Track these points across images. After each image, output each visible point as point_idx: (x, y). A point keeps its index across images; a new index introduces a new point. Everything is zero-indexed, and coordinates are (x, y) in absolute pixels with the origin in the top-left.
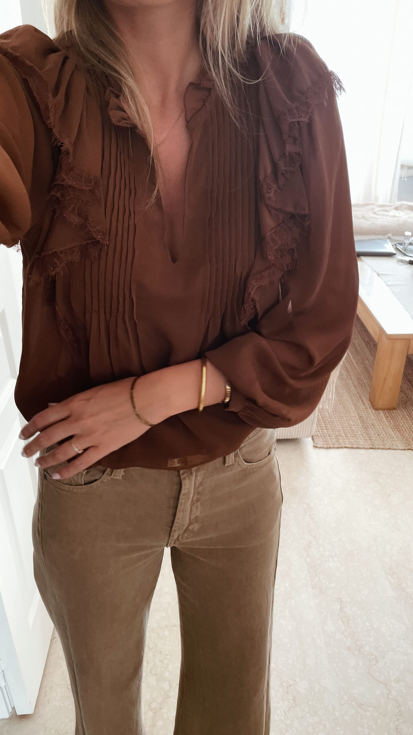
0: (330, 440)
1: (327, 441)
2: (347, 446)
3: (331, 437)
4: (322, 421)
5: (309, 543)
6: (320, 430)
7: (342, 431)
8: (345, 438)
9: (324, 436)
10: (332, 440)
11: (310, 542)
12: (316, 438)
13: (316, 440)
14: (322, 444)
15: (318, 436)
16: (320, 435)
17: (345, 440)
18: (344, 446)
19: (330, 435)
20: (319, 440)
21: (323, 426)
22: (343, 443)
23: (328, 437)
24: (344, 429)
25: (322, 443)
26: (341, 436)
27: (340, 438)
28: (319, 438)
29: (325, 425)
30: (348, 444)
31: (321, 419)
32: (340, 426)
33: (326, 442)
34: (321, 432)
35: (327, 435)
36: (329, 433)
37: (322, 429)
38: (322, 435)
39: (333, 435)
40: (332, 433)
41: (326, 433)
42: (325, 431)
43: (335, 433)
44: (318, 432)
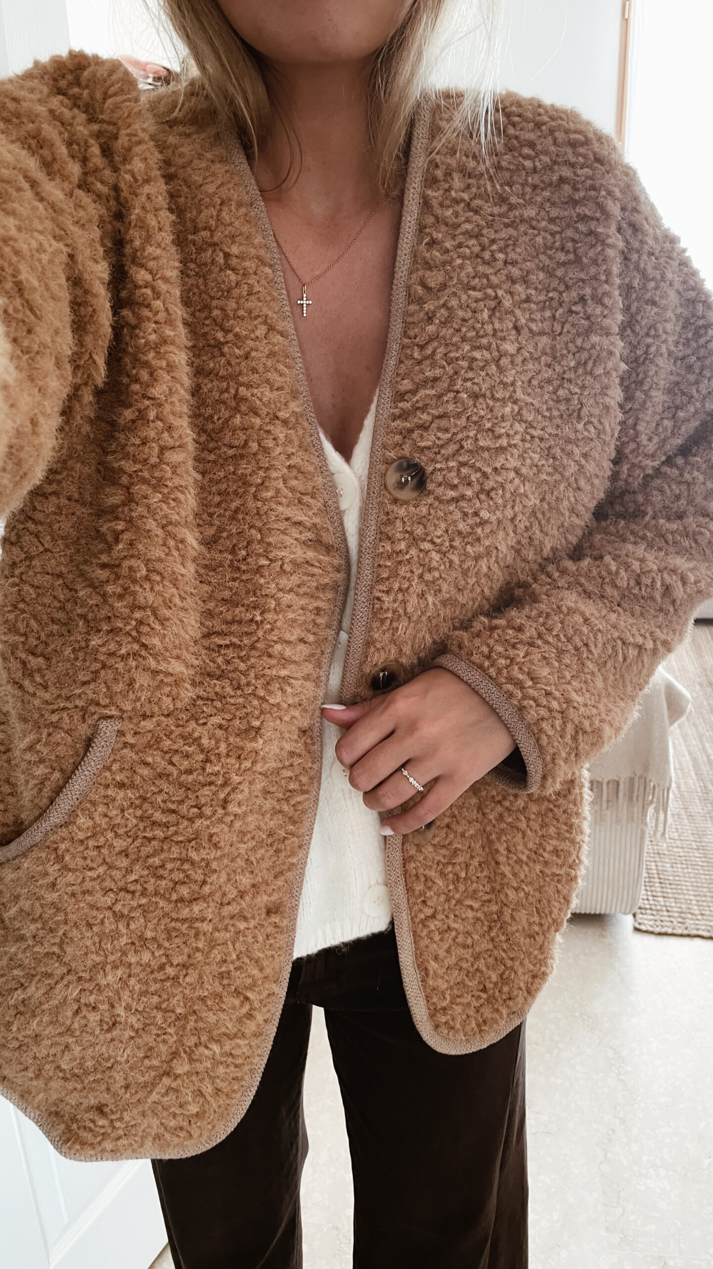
0: (668, 919)
1: (662, 921)
2: (701, 933)
3: (670, 914)
4: (657, 880)
5: (610, 1132)
6: (650, 898)
7: (694, 902)
8: (699, 917)
9: (658, 910)
10: (672, 919)
11: (613, 1130)
12: (642, 913)
13: (641, 916)
14: (651, 926)
15: (645, 909)
16: (648, 906)
17: (697, 922)
18: (695, 932)
19: (669, 909)
20: (645, 917)
21: (658, 889)
22: (693, 926)
23: (665, 913)
24: (698, 898)
25: (652, 923)
26: (691, 913)
27: (690, 916)
28: (646, 914)
29: (662, 888)
30: (703, 930)
31: (656, 876)
32: (691, 893)
33: (658, 923)
34: (652, 902)
35: (664, 909)
36: (668, 904)
37: (654, 896)
38: (653, 907)
39: (675, 909)
40: (673, 905)
41: (662, 903)
42: (661, 899)
43: (679, 905)
44: (646, 902)
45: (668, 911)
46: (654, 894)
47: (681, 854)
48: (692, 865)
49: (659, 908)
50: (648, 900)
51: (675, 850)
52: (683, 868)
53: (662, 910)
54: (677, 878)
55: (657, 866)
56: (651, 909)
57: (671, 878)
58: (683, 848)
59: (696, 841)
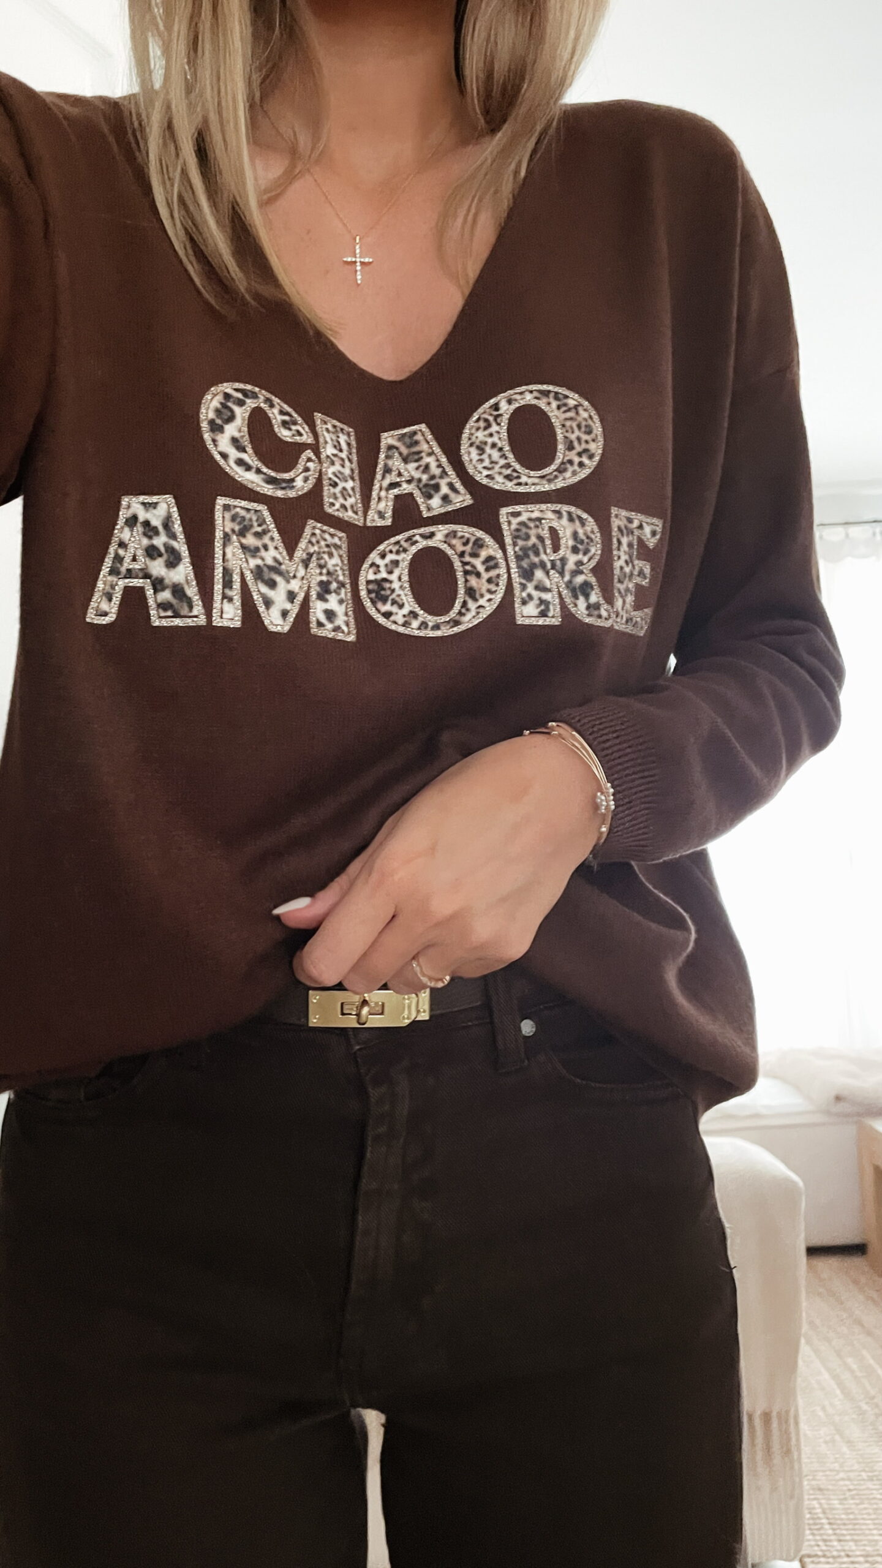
3: (852, 1559)
4: (824, 1521)
6: (820, 1543)
9: (833, 1557)
15: (817, 1556)
16: (820, 1553)
19: (850, 1553)
21: (830, 1532)
23: (846, 1559)
29: (834, 1529)
34: (824, 1548)
35: (843, 1554)
36: (846, 1548)
37: (825, 1541)
38: (828, 1554)
39: (858, 1553)
40: (854, 1548)
41: (839, 1548)
42: (835, 1543)
43: (862, 1548)
44: (816, 1548)
45: (848, 1556)
46: (825, 1537)
47: (851, 1487)
48: (868, 1499)
49: (835, 1553)
50: (818, 1546)
51: (841, 1483)
52: (857, 1504)
53: (839, 1556)
54: (851, 1516)
55: (820, 1504)
56: (824, 1556)
57: (843, 1516)
58: (849, 1479)
59: (864, 1471)
